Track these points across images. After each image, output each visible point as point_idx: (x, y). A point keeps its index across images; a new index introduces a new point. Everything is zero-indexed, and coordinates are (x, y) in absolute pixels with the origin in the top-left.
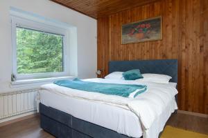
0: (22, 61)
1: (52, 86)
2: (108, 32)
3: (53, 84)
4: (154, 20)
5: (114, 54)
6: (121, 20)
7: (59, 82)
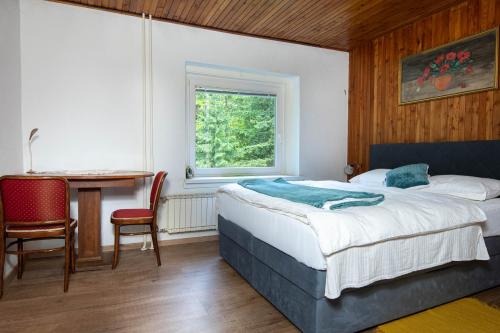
0: (224, 145)
1: (234, 187)
2: (372, 79)
3: (236, 185)
4: (479, 40)
5: (383, 127)
6: (400, 47)
7: (245, 181)
